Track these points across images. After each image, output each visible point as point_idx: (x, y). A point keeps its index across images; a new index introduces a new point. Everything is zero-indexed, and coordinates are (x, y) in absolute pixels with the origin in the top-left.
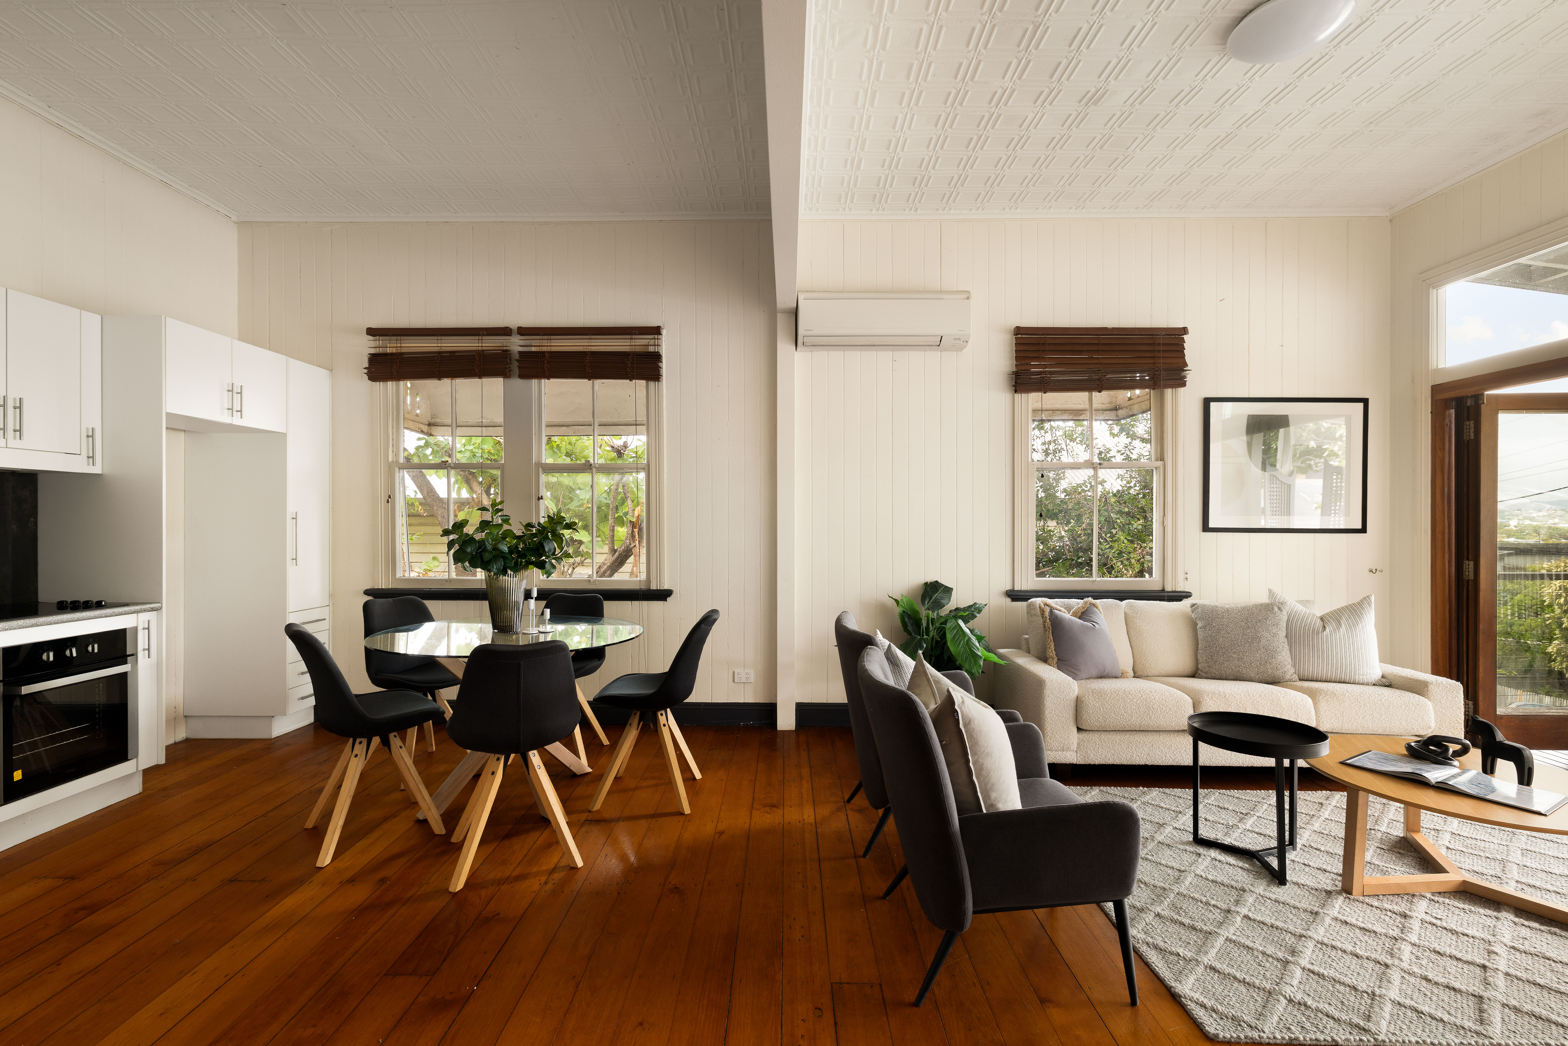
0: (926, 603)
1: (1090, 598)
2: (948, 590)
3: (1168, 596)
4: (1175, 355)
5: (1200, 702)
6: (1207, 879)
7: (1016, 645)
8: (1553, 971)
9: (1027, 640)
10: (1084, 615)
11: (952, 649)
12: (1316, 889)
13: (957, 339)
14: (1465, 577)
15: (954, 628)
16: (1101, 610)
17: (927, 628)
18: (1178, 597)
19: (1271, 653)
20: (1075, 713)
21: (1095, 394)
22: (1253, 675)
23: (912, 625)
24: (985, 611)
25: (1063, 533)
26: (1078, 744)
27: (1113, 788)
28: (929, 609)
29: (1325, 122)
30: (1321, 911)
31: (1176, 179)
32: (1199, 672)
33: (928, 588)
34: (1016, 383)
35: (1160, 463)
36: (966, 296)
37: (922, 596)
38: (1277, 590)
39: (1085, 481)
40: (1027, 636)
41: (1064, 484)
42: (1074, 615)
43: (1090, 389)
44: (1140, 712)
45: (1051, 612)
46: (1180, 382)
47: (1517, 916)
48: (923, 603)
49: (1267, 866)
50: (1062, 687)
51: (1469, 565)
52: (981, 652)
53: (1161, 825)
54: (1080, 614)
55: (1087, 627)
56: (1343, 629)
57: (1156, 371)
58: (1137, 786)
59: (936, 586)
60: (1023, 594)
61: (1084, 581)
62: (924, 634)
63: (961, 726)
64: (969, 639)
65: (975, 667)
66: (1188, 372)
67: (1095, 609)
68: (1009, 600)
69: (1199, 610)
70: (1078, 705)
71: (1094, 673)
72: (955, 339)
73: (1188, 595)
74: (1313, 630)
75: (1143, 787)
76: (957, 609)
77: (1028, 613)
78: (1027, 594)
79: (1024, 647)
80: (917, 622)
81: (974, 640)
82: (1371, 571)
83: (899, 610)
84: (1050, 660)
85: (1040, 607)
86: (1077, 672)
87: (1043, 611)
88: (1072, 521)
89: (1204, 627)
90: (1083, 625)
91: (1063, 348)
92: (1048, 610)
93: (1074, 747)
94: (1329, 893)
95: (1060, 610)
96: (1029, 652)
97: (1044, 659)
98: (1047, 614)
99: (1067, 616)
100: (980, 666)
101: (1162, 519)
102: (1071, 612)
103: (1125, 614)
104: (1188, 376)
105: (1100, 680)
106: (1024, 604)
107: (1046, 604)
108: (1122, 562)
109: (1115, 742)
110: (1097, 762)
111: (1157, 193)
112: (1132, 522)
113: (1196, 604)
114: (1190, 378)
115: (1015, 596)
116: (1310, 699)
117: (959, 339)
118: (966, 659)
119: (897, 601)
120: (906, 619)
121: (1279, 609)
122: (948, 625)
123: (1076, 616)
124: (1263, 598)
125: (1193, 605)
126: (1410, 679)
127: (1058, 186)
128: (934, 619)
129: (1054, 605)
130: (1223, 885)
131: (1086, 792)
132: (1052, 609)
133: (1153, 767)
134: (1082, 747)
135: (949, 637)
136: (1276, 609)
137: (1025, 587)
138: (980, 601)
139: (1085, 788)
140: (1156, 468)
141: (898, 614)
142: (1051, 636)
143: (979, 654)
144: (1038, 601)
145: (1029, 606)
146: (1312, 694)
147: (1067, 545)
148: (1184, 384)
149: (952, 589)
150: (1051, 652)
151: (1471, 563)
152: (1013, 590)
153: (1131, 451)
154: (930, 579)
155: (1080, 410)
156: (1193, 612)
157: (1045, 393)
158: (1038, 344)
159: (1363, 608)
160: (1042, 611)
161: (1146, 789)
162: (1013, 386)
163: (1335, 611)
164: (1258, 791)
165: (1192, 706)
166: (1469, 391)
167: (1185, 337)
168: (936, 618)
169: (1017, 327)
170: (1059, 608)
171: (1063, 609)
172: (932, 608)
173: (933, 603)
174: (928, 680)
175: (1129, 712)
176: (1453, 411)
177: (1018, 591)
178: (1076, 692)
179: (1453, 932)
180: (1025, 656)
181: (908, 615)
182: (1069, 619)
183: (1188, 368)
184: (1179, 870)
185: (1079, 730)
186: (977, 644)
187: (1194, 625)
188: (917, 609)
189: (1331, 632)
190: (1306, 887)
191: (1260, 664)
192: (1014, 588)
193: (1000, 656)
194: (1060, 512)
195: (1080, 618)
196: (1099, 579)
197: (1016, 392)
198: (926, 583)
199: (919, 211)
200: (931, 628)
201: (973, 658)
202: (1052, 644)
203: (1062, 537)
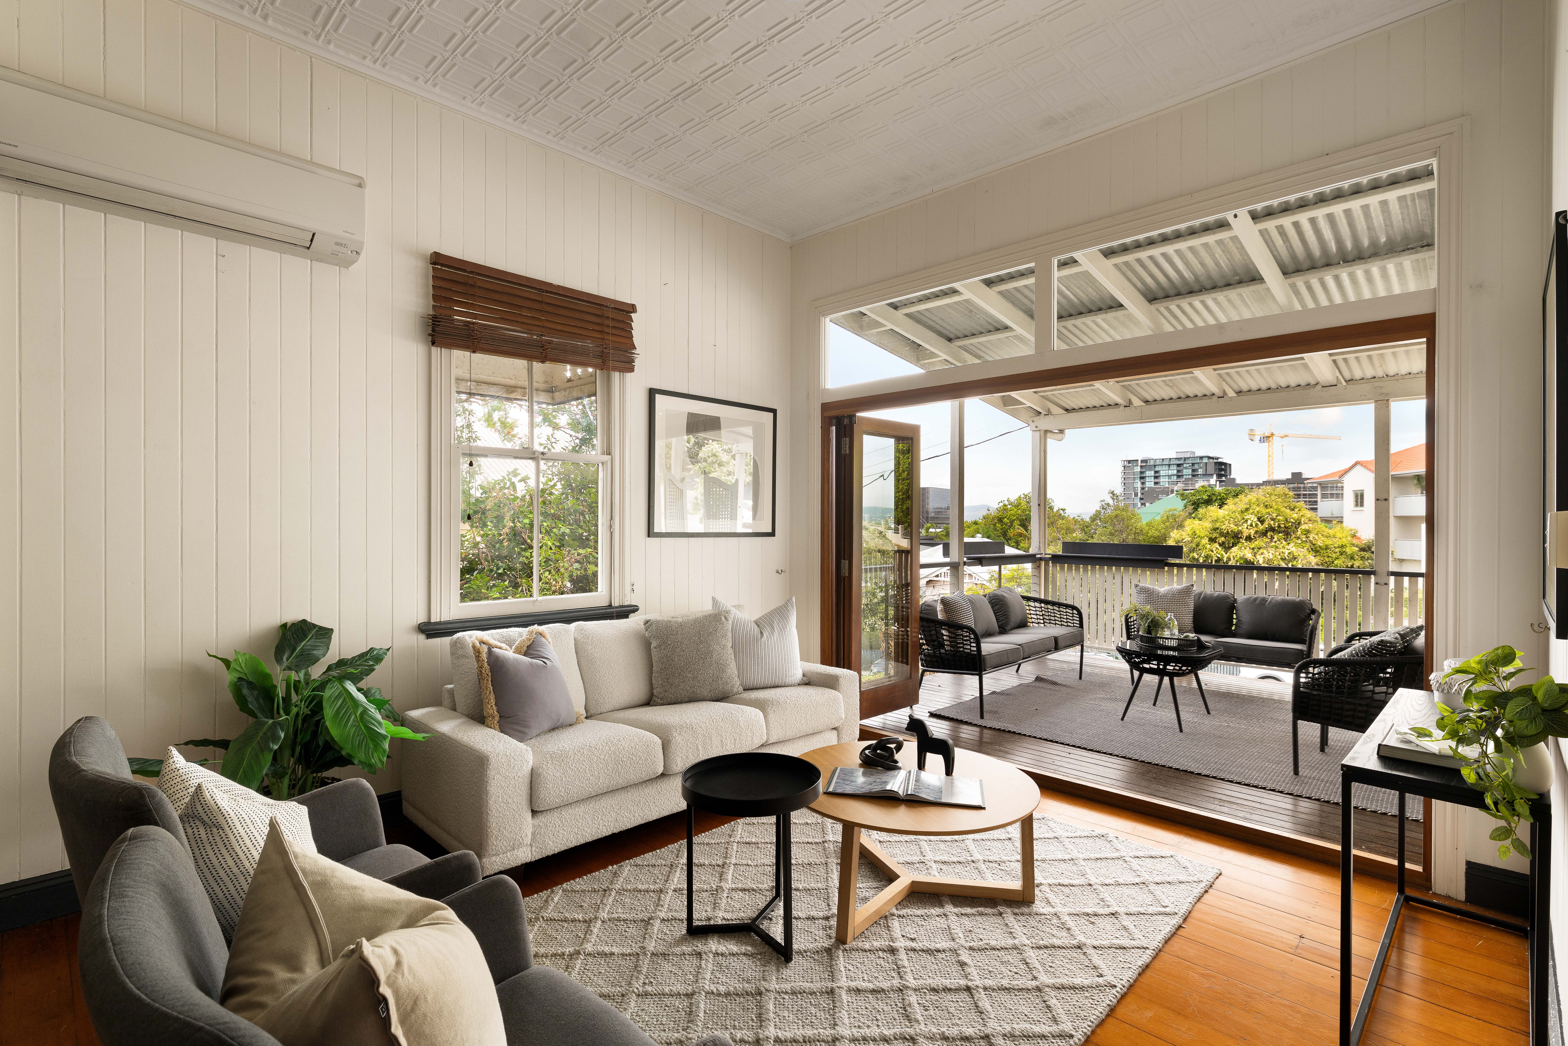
0: (285, 659)
1: (536, 626)
2: (325, 634)
3: (617, 612)
4: (623, 334)
5: (669, 741)
6: (719, 995)
7: (434, 700)
8: (1002, 963)
9: (451, 692)
10: (530, 649)
11: (335, 732)
12: (817, 952)
13: (341, 245)
14: (842, 574)
15: (339, 696)
16: (550, 640)
17: (287, 699)
18: (624, 612)
19: (721, 667)
20: (529, 792)
21: (537, 366)
22: (705, 693)
23: (257, 699)
24: (387, 658)
25: (478, 539)
26: (533, 834)
27: (577, 880)
28: (289, 668)
29: (775, 112)
30: (835, 985)
31: (632, 124)
32: (654, 698)
33: (289, 634)
34: (433, 331)
35: (606, 458)
36: (357, 182)
37: (277, 648)
38: (721, 599)
39: (504, 478)
40: (451, 686)
41: (479, 480)
42: (518, 651)
43: (529, 357)
44: (608, 770)
45: (490, 652)
46: (627, 366)
47: (955, 906)
48: (278, 659)
49: (768, 940)
50: (513, 760)
51: (845, 563)
52: (386, 728)
53: (647, 923)
54: (525, 648)
55: (537, 666)
56: (776, 633)
57: (605, 348)
58: (605, 867)
59: (302, 629)
60: (443, 626)
61: (522, 602)
62: (282, 712)
63: (397, 1029)
64: (365, 711)
65: (375, 755)
66: (636, 356)
67: (543, 639)
68: (422, 637)
69: (654, 627)
70: (534, 780)
71: (546, 725)
72: (337, 244)
73: (634, 609)
74: (754, 637)
75: (612, 865)
76: (341, 663)
77: (452, 654)
78: (449, 626)
79: (447, 701)
80: (266, 693)
81: (373, 711)
82: (778, 572)
83: (230, 677)
84: (489, 721)
85: (474, 647)
86: (526, 730)
87: (479, 652)
88: (489, 523)
89: (659, 646)
90: (531, 664)
91: (497, 297)
92: (485, 649)
93: (528, 840)
94: (828, 951)
95: (500, 648)
96: (454, 709)
97: (479, 718)
98: (484, 656)
99: (508, 653)
100: (384, 751)
101: (609, 523)
102: (513, 647)
103: (575, 640)
104: (636, 360)
105: (554, 734)
106: (447, 640)
107: (482, 642)
108: (550, 571)
109: (578, 817)
110: (557, 851)
111: (609, 135)
112: (560, 526)
113: (650, 620)
114: (639, 363)
115: (430, 630)
116: (761, 713)
117: (345, 246)
118: (360, 746)
119: (227, 663)
120: (245, 691)
121: (726, 618)
122: (327, 693)
123: (520, 653)
124: (707, 608)
125: (647, 622)
126: (825, 675)
127: (497, 71)
128: (299, 681)
129: (493, 642)
130: (737, 995)
131: (546, 901)
132: (490, 647)
133: (621, 833)
134: (538, 836)
135: (328, 712)
136: (723, 618)
137: (445, 618)
138: (379, 643)
139: (544, 894)
140: (603, 463)
141: (227, 684)
142: (490, 686)
143: (383, 732)
144: (471, 637)
145: (455, 645)
146: (760, 705)
147: (483, 553)
148: (632, 370)
149: (332, 630)
150: (491, 708)
151: (847, 562)
152: (429, 623)
153: (554, 444)
154: (292, 616)
155: (511, 387)
156: (646, 630)
157: (474, 352)
158: (465, 284)
159: (788, 611)
160: (477, 652)
161: (615, 866)
162: (429, 335)
163: (765, 614)
164: (722, 827)
165: (661, 747)
166: (846, 412)
167: (633, 315)
168: (302, 680)
169: (435, 252)
170: (499, 644)
171: (504, 645)
172: (296, 666)
173: (297, 657)
174: (298, 887)
175: (596, 773)
176: (834, 428)
177: (436, 623)
178: (531, 763)
179: (928, 951)
180: (451, 718)
181: (250, 684)
182: (515, 660)
183: (636, 352)
184: (687, 995)
185: (534, 813)
186: (379, 717)
187: (647, 644)
188: (267, 671)
189: (767, 637)
190: (809, 954)
191: (713, 681)
192: (429, 617)
193: (415, 726)
194: (476, 512)
195: (526, 654)
196: (541, 598)
197: (433, 343)
198: (284, 626)
199: (270, 22)
200: (294, 698)
201: (372, 740)
202: (492, 697)
203: (476, 545)
